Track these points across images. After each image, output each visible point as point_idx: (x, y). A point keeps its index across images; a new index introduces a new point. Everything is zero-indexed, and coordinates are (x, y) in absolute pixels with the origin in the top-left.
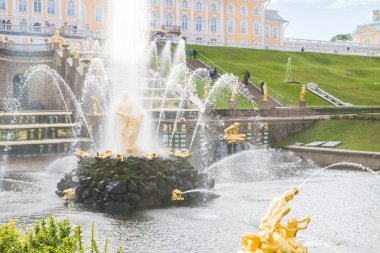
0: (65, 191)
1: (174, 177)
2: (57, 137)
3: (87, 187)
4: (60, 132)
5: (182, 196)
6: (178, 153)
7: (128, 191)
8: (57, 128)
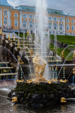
0: (13, 98)
1: (61, 92)
2: (3, 73)
3: (22, 96)
4: (5, 71)
5: (66, 100)
6: (61, 81)
7: (42, 98)
8: (3, 69)
